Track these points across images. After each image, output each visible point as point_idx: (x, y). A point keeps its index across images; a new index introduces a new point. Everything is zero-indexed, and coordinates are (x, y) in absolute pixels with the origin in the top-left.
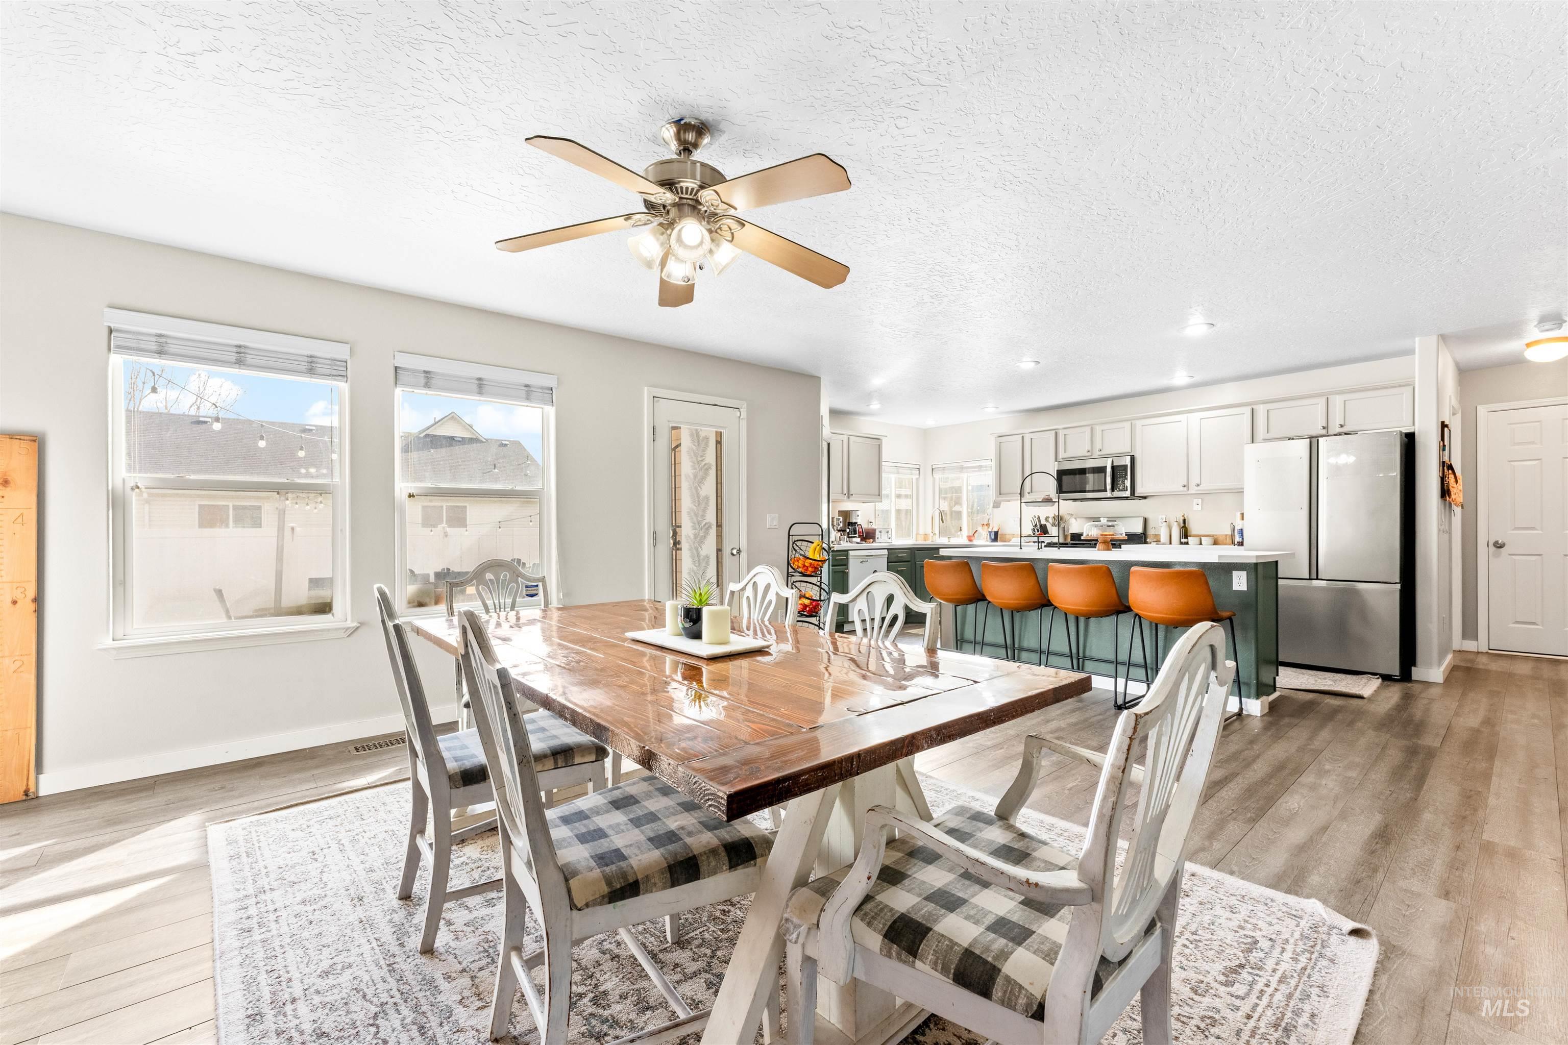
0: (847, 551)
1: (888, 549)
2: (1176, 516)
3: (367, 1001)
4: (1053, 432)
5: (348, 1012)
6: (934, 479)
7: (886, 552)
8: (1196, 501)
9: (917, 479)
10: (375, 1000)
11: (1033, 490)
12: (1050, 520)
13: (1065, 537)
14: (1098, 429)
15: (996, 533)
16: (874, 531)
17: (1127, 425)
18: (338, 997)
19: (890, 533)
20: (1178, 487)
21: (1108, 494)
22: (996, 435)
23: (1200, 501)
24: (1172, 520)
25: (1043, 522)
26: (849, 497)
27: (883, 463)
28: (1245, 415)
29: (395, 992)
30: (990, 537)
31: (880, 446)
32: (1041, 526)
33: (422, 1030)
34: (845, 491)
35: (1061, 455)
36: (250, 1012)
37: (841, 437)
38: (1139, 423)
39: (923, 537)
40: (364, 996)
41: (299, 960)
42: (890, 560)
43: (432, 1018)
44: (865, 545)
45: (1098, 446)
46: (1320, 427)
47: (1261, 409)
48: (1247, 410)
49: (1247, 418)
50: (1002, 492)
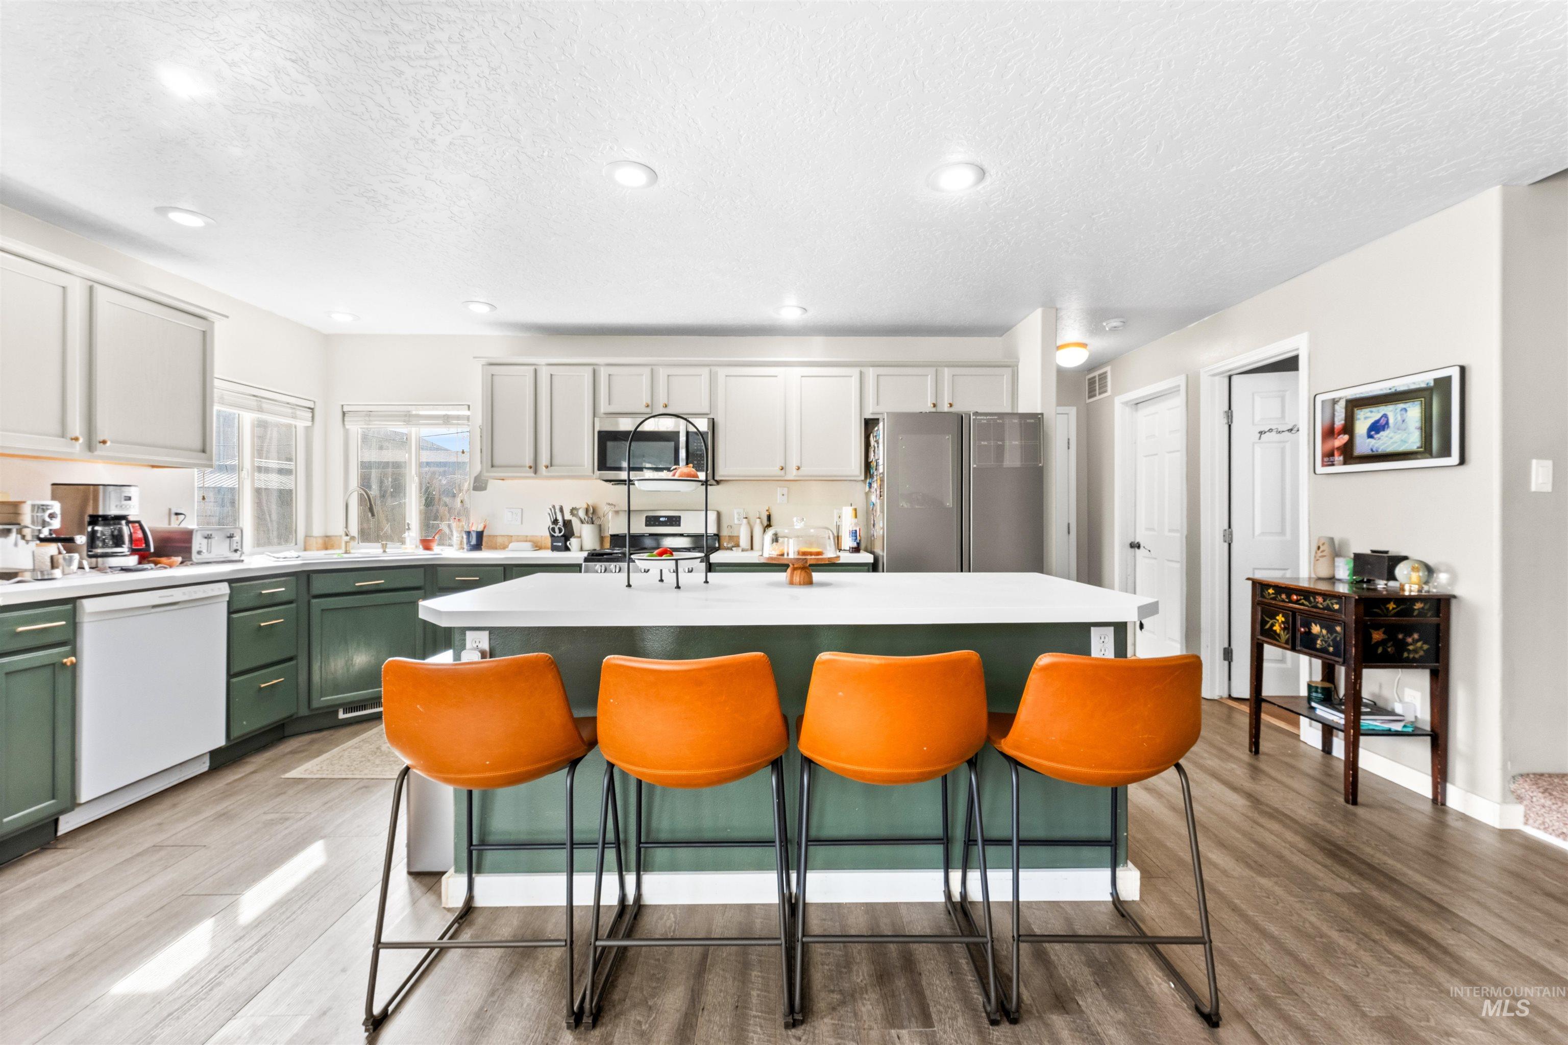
0: (73, 601)
1: (230, 582)
2: (758, 510)
4: (590, 369)
6: (346, 432)
7: (225, 588)
8: (779, 491)
9: (308, 429)
11: (555, 462)
12: (582, 514)
13: (602, 539)
14: (662, 373)
15: (480, 535)
16: (187, 536)
17: (705, 371)
19: (237, 538)
20: (775, 470)
22: (484, 361)
23: (785, 491)
24: (753, 516)
25: (568, 517)
26: (90, 447)
27: (217, 383)
28: (853, 378)
30: (469, 542)
31: (206, 338)
32: (564, 521)
34: (76, 427)
35: (603, 408)
37: (63, 279)
38: (722, 372)
39: (320, 541)
42: (235, 607)
44: (153, 574)
45: (662, 398)
46: (930, 405)
47: (871, 373)
48: (855, 372)
49: (854, 382)
50: (496, 462)
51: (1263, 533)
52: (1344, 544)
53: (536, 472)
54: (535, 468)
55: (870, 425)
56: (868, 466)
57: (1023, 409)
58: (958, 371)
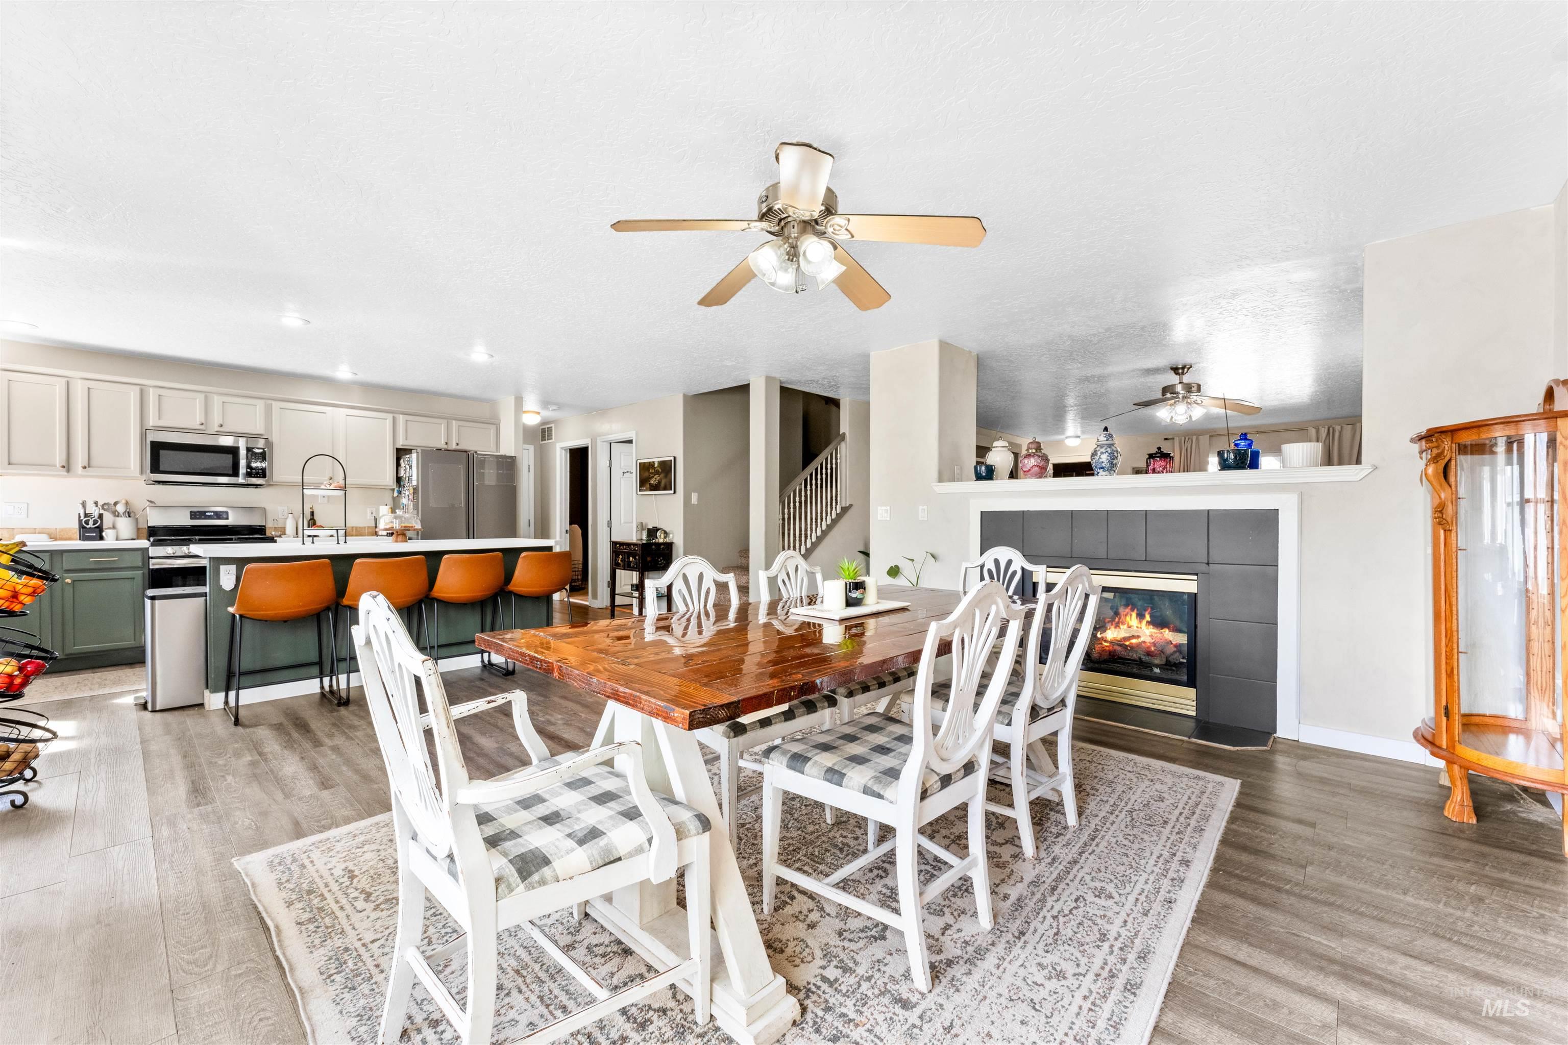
3: (1058, 929)
5: (1076, 933)
10: (1055, 925)
11: (93, 463)
13: (139, 530)
14: (216, 400)
17: (260, 403)
18: (1071, 949)
20: (324, 480)
21: (241, 480)
28: (388, 421)
29: (1040, 918)
33: (1054, 889)
35: (150, 423)
36: (1132, 997)
38: (276, 405)
40: (1056, 934)
41: (1063, 1011)
43: (1043, 889)
45: (216, 419)
46: (443, 442)
47: (401, 419)
48: (390, 416)
49: (389, 423)
50: (13, 460)
51: (625, 522)
52: (646, 525)
53: (68, 471)
54: (67, 467)
55: (401, 453)
56: (399, 480)
57: (503, 452)
58: (461, 423)
